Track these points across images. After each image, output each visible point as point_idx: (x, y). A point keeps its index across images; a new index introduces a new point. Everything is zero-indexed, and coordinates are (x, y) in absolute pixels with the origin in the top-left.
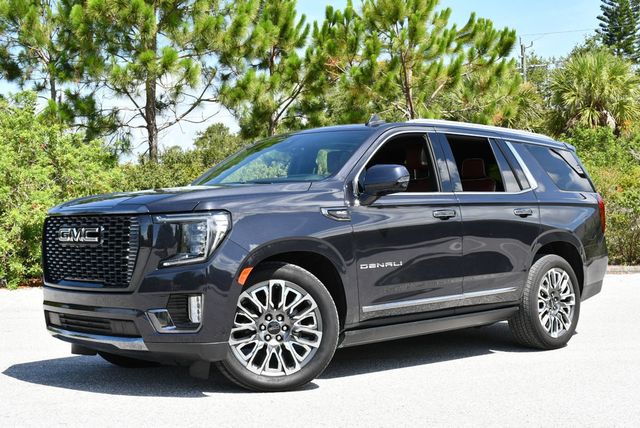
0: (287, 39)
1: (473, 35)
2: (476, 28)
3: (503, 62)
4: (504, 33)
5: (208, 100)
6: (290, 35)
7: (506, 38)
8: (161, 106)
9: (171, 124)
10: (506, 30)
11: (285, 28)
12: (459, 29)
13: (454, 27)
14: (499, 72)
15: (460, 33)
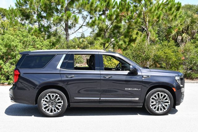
0: (109, 6)
1: (168, 4)
2: (169, 2)
3: (177, 13)
4: (178, 3)
5: (84, 26)
6: (110, 5)
7: (178, 5)
8: (70, 28)
9: (73, 33)
10: (179, 2)
11: (108, 3)
12: (164, 2)
13: (163, 1)
14: (175, 16)
15: (164, 3)
